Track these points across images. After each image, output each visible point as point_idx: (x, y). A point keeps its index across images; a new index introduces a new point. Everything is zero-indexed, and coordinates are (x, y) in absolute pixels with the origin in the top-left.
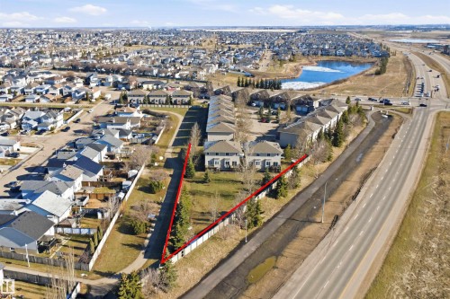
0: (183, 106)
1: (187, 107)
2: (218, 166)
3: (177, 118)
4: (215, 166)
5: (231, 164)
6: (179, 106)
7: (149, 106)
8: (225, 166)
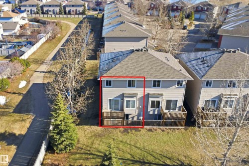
0: (77, 16)
1: (81, 16)
2: (133, 112)
3: (68, 26)
4: (127, 111)
5: (163, 105)
6: (73, 16)
7: (42, 16)
8: (151, 110)
